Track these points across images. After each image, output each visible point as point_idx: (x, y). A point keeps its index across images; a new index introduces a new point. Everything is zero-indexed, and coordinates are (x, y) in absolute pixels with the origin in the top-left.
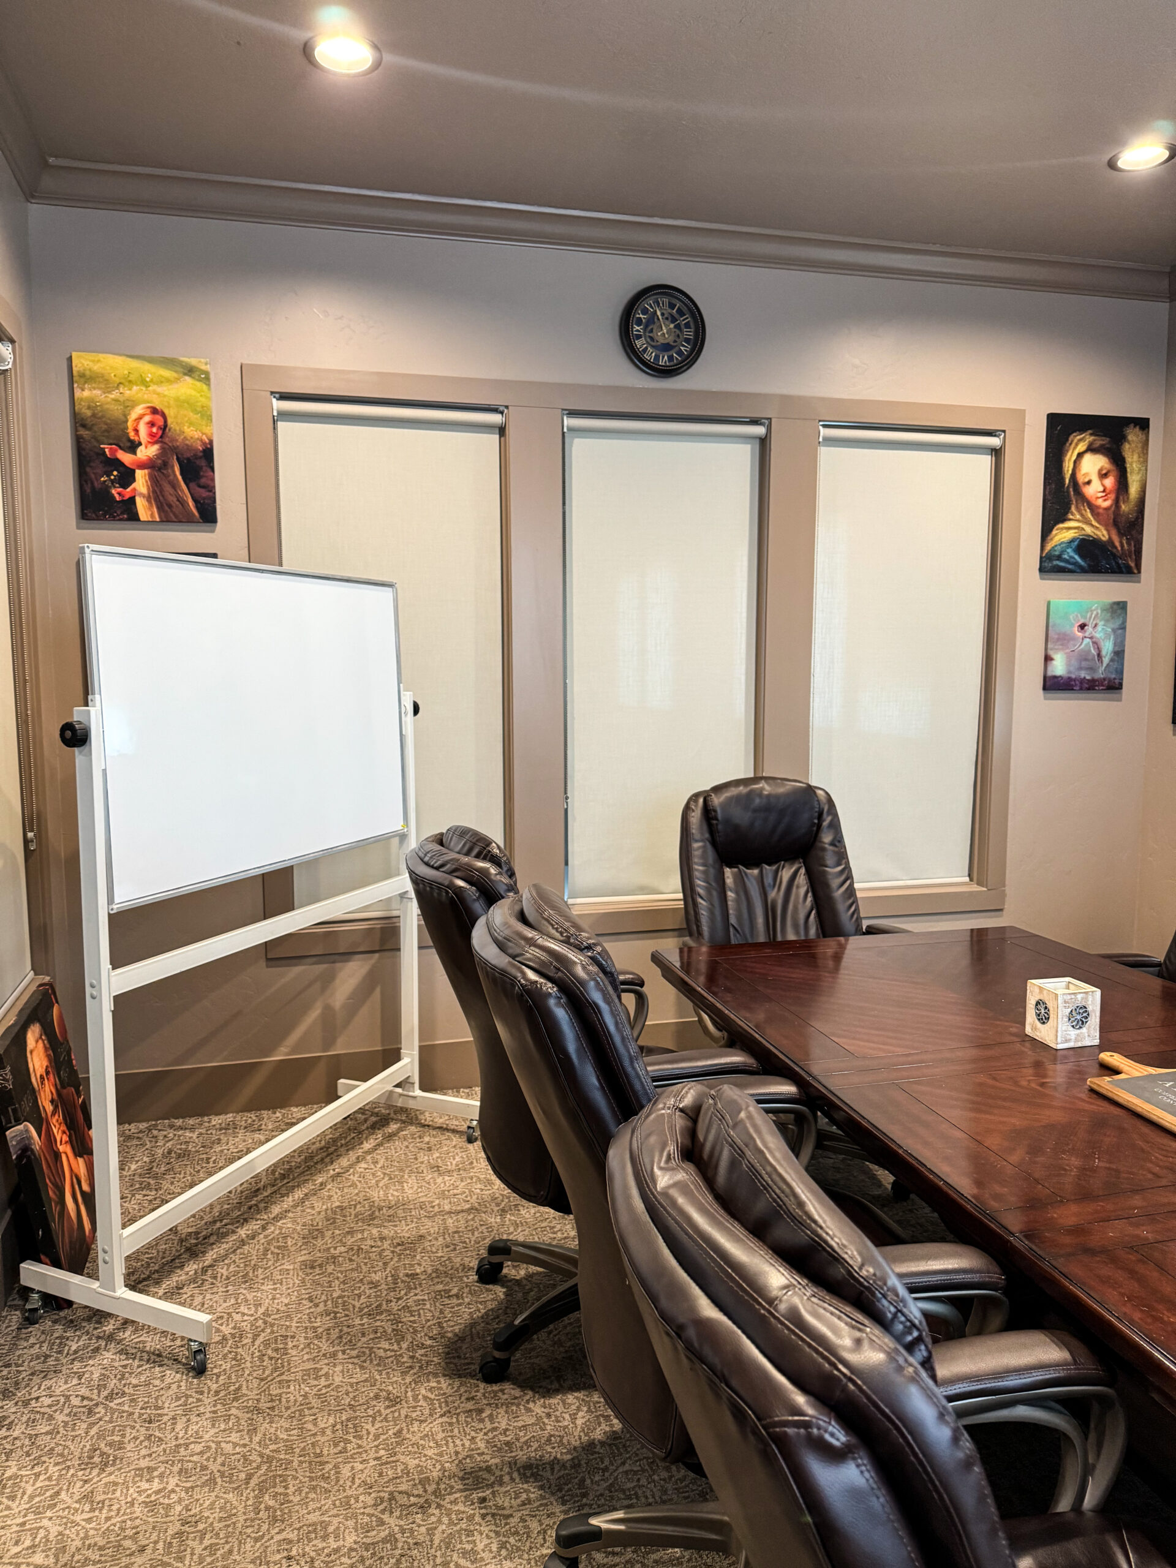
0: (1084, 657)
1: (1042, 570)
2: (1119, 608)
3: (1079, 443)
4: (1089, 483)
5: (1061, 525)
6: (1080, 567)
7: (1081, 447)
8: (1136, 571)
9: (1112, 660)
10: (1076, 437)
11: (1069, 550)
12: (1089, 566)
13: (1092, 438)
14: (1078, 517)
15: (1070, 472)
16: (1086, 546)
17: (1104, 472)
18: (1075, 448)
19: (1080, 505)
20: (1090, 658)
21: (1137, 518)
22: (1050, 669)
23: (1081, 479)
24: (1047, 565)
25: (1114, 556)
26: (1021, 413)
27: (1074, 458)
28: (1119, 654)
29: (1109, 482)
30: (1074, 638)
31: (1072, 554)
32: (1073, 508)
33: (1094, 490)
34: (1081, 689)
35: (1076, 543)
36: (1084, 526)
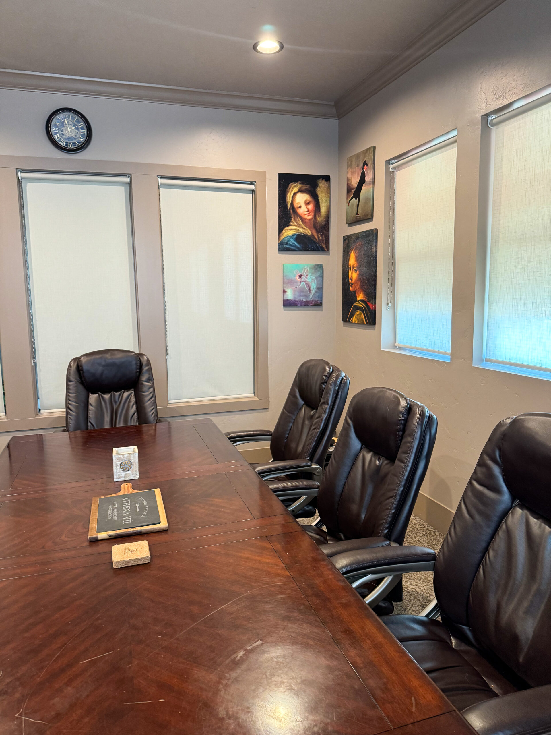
0: (302, 290)
1: (279, 249)
2: (319, 267)
3: (294, 188)
4: (300, 207)
5: (287, 228)
6: (298, 248)
7: (296, 190)
8: (326, 250)
9: (316, 292)
10: (292, 185)
11: (292, 240)
12: (302, 247)
13: (301, 185)
14: (295, 224)
15: (290, 202)
16: (300, 238)
17: (307, 202)
18: (292, 190)
19: (296, 218)
20: (305, 291)
21: (325, 224)
22: (285, 296)
23: (296, 205)
24: (282, 247)
25: (315, 243)
26: (264, 173)
27: (292, 195)
28: (320, 289)
29: (310, 207)
30: (296, 282)
31: (293, 242)
32: (293, 220)
33: (303, 210)
34: (301, 306)
35: (295, 236)
36: (298, 228)
